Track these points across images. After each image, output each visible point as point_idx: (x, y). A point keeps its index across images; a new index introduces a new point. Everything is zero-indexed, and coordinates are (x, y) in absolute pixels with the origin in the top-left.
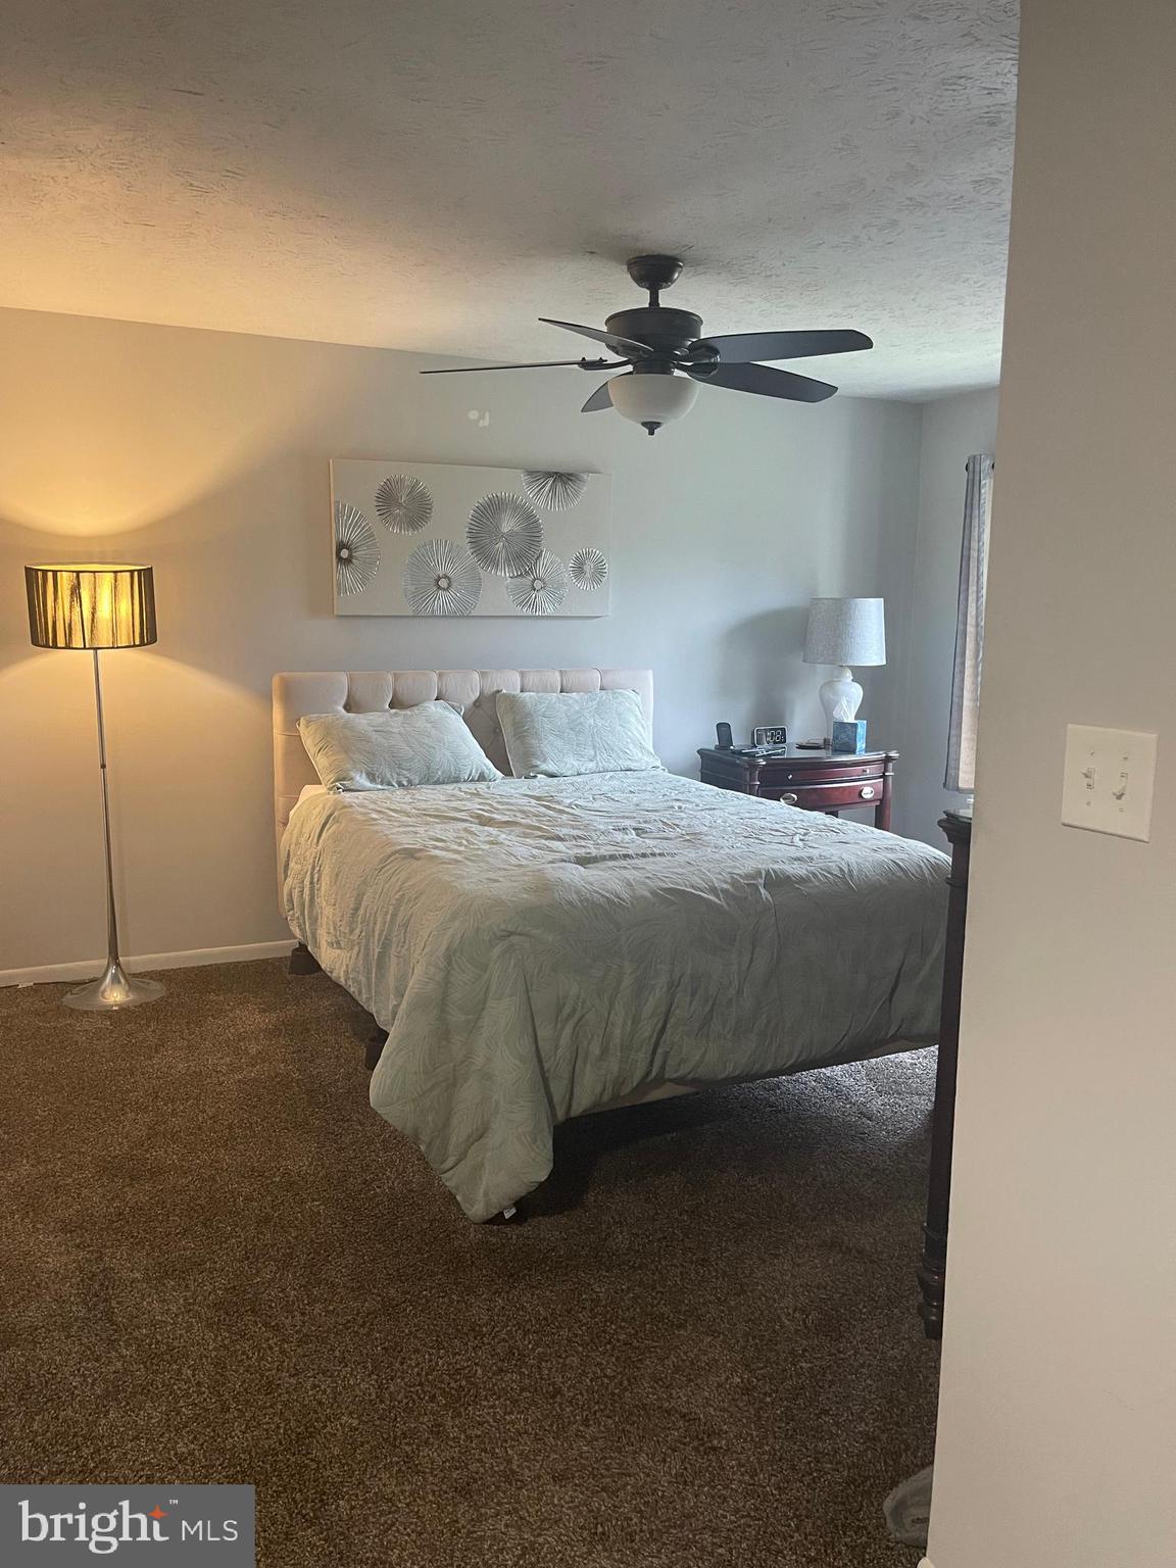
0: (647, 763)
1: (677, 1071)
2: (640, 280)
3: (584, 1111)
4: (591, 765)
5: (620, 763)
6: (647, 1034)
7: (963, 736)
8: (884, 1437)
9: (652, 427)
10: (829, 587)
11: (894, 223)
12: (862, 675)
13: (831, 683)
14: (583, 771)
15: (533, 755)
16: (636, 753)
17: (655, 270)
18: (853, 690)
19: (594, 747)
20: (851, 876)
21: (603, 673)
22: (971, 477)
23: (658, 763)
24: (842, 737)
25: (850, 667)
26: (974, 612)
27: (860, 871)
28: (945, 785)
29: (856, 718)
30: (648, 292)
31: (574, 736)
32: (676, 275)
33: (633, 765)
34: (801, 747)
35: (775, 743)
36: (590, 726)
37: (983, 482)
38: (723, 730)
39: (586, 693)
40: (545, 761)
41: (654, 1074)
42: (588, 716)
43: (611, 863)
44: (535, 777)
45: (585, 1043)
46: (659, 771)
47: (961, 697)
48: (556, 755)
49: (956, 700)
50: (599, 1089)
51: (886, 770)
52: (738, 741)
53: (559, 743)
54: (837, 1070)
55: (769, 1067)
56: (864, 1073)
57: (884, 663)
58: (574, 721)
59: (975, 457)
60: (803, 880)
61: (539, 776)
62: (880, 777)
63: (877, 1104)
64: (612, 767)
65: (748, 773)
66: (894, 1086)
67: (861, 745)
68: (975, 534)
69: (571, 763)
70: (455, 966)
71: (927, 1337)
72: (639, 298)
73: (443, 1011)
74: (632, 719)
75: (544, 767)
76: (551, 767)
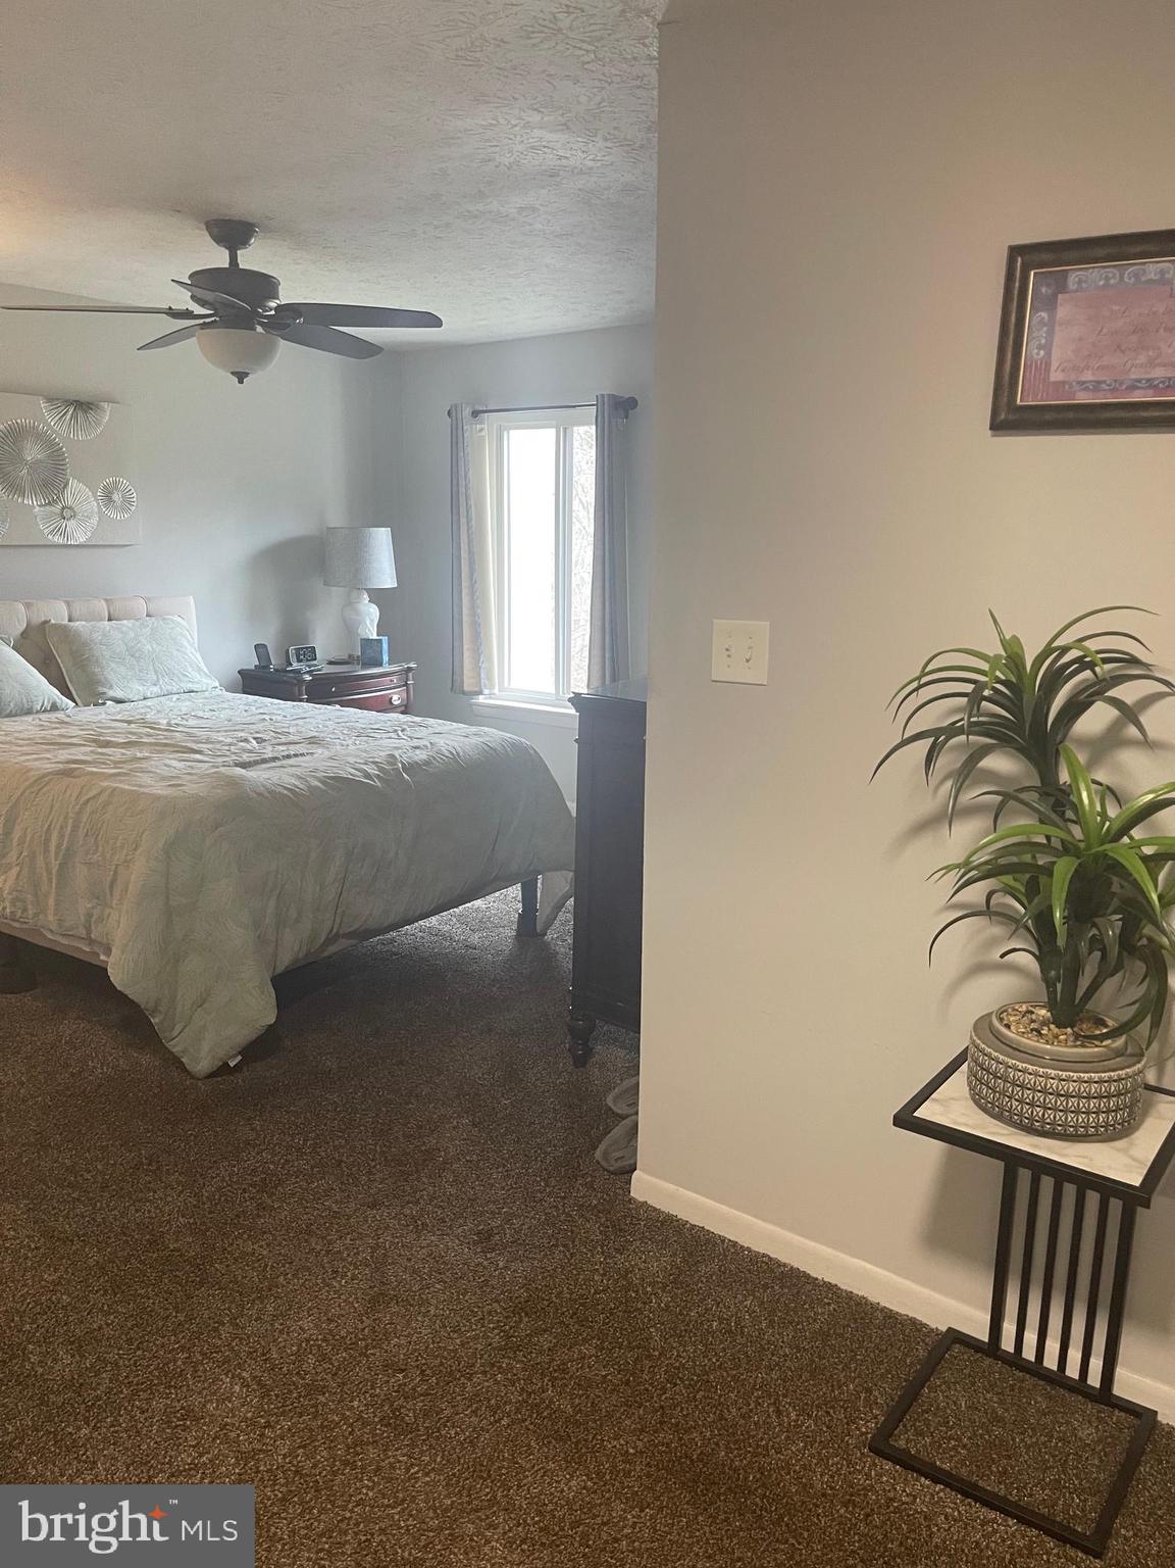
0: (208, 684)
1: (351, 926)
2: (219, 240)
3: (287, 967)
4: (156, 689)
5: (182, 685)
6: (331, 898)
7: (465, 647)
8: (576, 1126)
9: (241, 377)
10: (336, 517)
11: (448, 225)
12: (379, 596)
13: (350, 604)
14: (149, 695)
15: (98, 682)
16: (197, 676)
17: (233, 233)
18: (371, 610)
19: (156, 672)
20: (459, 756)
21: (147, 600)
22: (454, 422)
23: (217, 684)
24: (369, 654)
25: (368, 590)
26: (466, 541)
27: (464, 752)
28: (452, 690)
29: (378, 635)
30: (227, 252)
31: (135, 662)
32: (253, 240)
33: (194, 687)
34: (331, 663)
35: (308, 660)
36: (149, 652)
37: (465, 428)
38: (260, 649)
39: (137, 620)
40: (111, 687)
41: (335, 930)
42: (144, 642)
43: (264, 766)
44: (104, 704)
45: (285, 909)
46: (218, 691)
47: (461, 614)
48: (120, 681)
49: (456, 615)
50: (296, 948)
51: (407, 680)
52: (275, 662)
53: (122, 669)
54: (434, 920)
55: (418, 913)
56: (454, 920)
57: (396, 585)
58: (133, 647)
59: (456, 406)
60: (427, 763)
61: (109, 703)
62: (404, 686)
63: (475, 939)
64: (175, 690)
65: (297, 689)
66: (482, 923)
67: (386, 658)
68: (462, 473)
69: (134, 689)
70: (174, 859)
71: (577, 1067)
72: (219, 258)
73: (168, 898)
74: (186, 643)
75: (111, 693)
76: (119, 694)
